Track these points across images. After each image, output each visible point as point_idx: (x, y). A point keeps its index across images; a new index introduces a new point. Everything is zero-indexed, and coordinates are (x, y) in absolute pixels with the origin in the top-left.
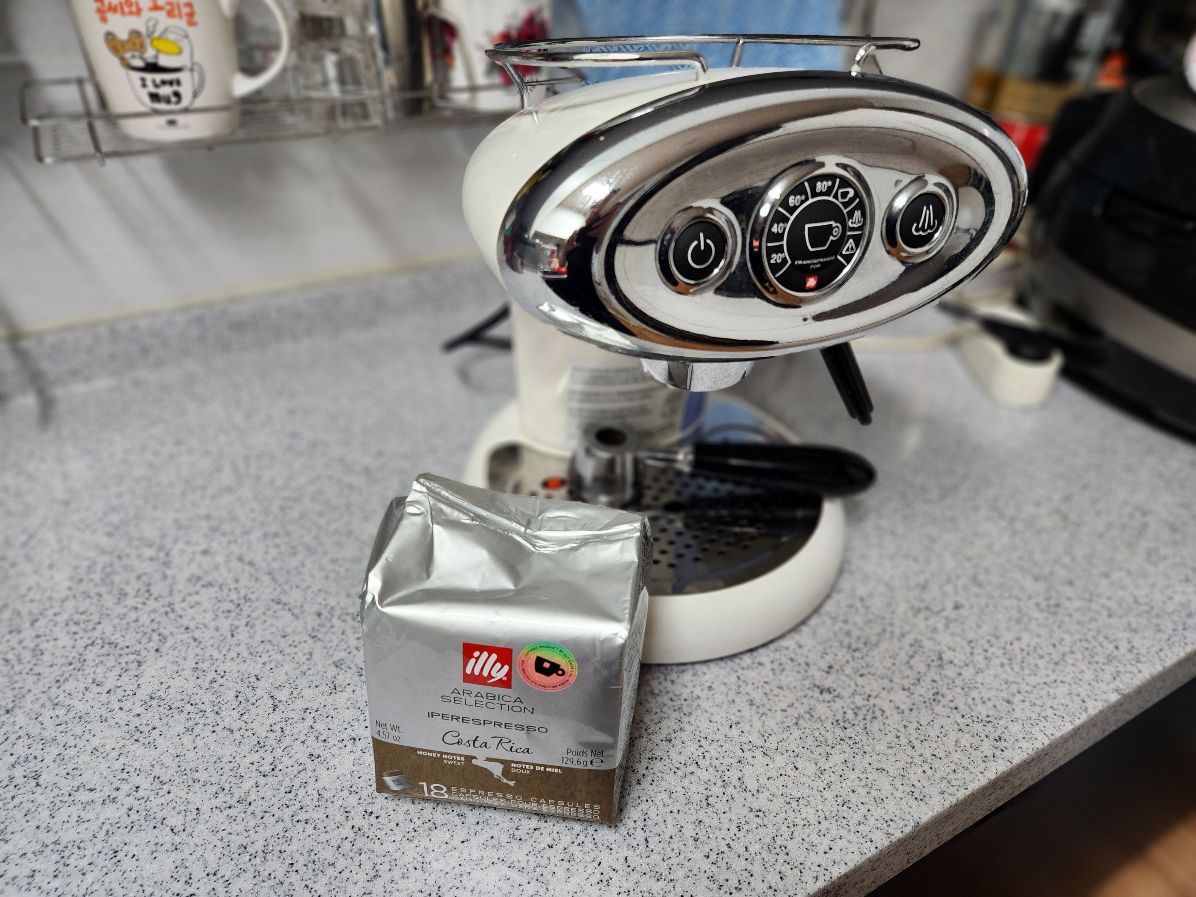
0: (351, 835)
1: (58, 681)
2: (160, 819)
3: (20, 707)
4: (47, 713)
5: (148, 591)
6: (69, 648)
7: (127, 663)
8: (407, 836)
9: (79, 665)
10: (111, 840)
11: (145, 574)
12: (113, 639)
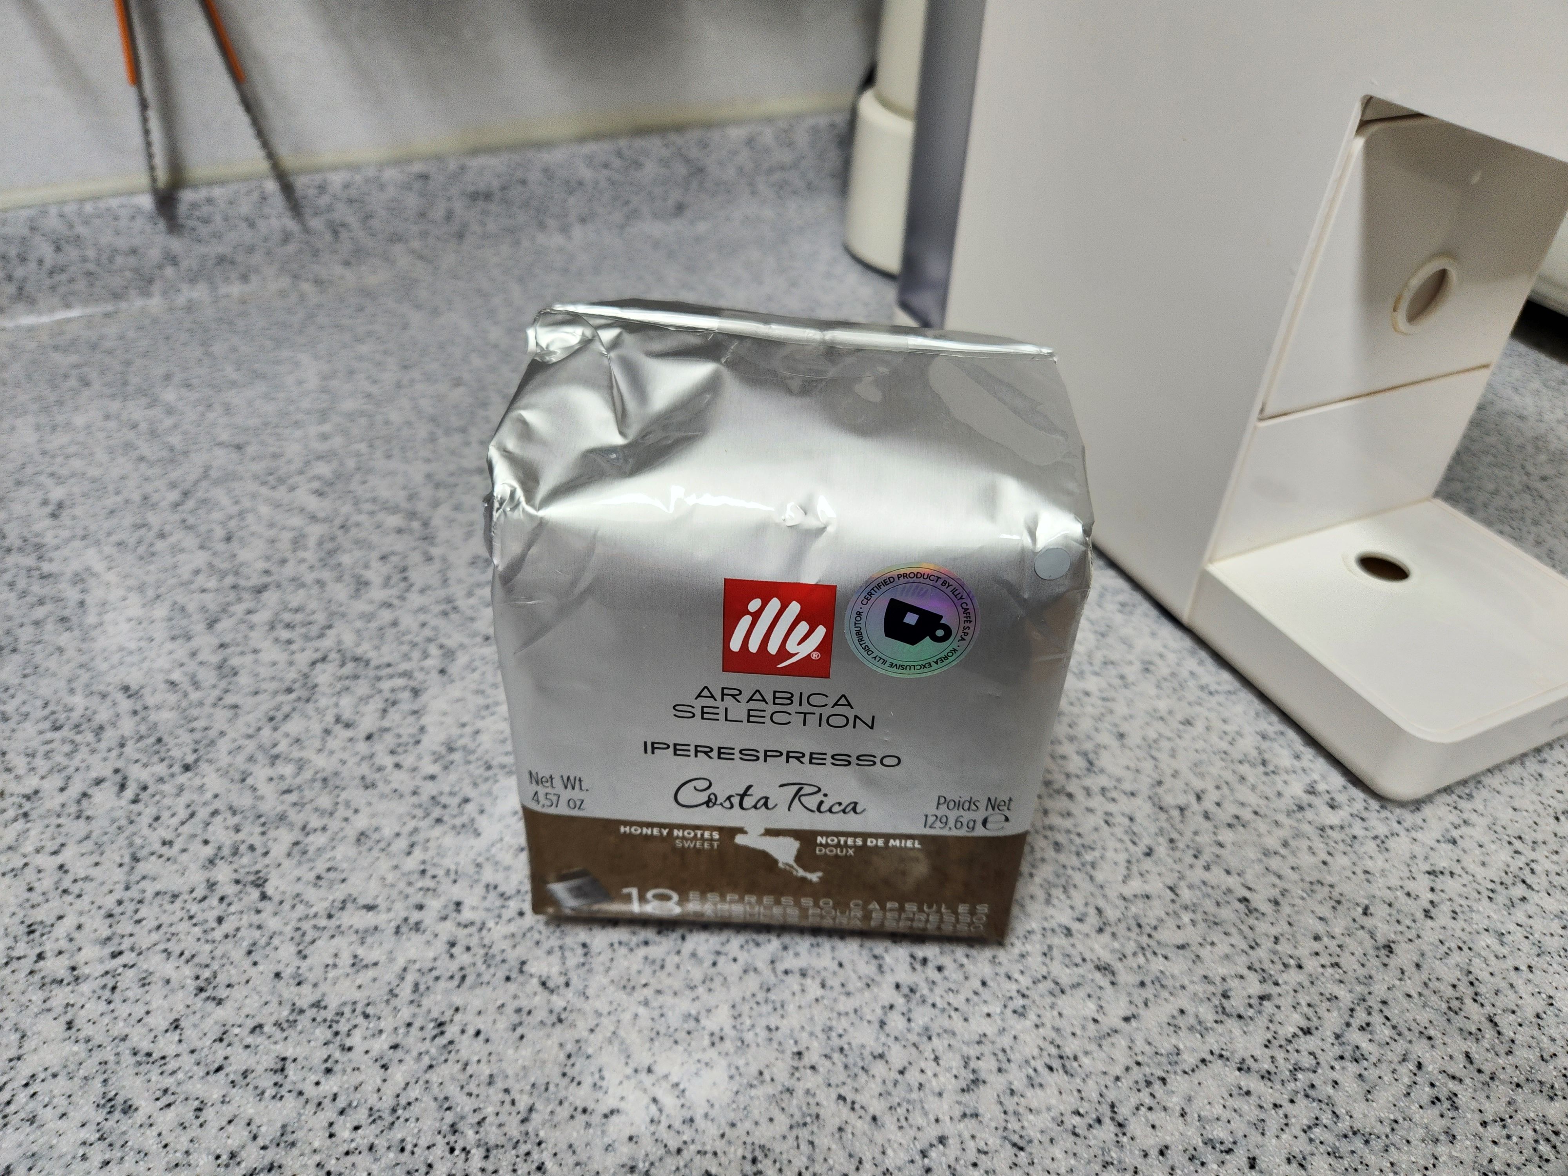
0: (900, 1001)
1: (272, 719)
2: (516, 964)
3: (210, 761)
4: (260, 773)
5: (405, 579)
6: (282, 666)
7: (393, 690)
8: (1012, 1005)
9: (305, 694)
10: (426, 1002)
11: (393, 553)
12: (359, 651)
